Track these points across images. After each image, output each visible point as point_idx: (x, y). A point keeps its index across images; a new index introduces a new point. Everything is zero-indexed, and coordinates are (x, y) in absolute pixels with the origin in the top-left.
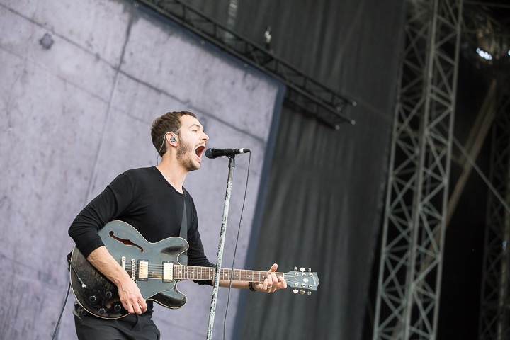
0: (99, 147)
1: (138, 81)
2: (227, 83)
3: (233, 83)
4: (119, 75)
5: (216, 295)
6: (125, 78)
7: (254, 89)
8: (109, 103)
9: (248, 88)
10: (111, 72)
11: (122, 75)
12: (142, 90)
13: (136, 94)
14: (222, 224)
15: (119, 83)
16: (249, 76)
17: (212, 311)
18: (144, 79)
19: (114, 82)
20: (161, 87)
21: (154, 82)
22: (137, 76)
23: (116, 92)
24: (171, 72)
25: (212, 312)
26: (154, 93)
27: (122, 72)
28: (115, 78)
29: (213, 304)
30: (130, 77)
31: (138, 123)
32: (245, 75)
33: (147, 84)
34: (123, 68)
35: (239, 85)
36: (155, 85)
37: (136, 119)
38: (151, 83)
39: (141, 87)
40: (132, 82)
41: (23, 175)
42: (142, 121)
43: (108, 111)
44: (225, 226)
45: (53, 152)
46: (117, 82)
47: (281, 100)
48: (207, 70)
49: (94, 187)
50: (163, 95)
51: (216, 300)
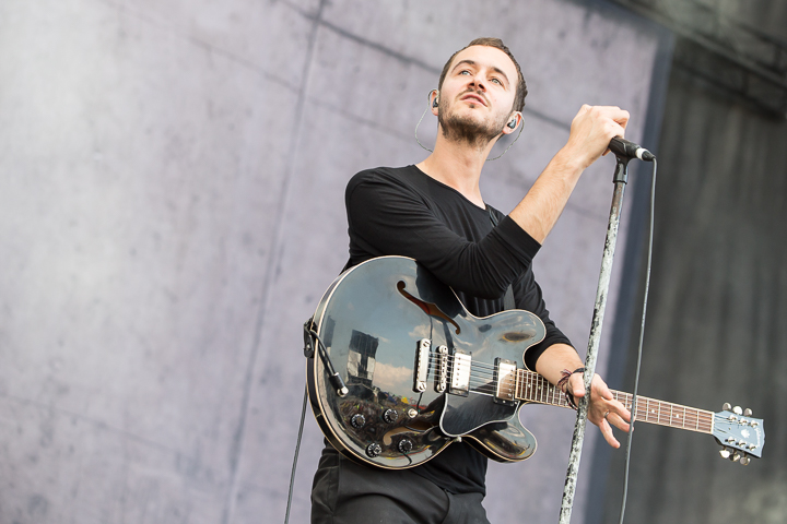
0: (285, 184)
1: (360, 41)
2: (550, 36)
3: (562, 35)
4: (321, 30)
5: (576, 467)
6: (333, 37)
7: (606, 44)
8: (301, 92)
9: (594, 44)
10: (303, 25)
11: (327, 31)
12: (370, 61)
13: (357, 70)
14: (595, 311)
15: (321, 48)
16: (596, 18)
17: (566, 502)
18: (373, 36)
19: (310, 47)
20: (409, 52)
21: (395, 41)
22: (358, 31)
23: (314, 66)
24: (430, 19)
25: (566, 505)
26: (394, 65)
27: (327, 24)
28: (311, 38)
29: (568, 488)
30: (344, 33)
31: (365, 129)
32: (587, 17)
33: (378, 47)
34: (327, 15)
35: (574, 40)
36: (396, 48)
37: (361, 121)
38: (388, 44)
39: (368, 53)
40: (348, 45)
41: (133, 252)
42: (373, 124)
43: (299, 108)
44: (601, 314)
45: (195, 199)
46: (316, 45)
47: (666, 66)
48: (505, 11)
49: (279, 271)
50: (414, 68)
51: (575, 478)
